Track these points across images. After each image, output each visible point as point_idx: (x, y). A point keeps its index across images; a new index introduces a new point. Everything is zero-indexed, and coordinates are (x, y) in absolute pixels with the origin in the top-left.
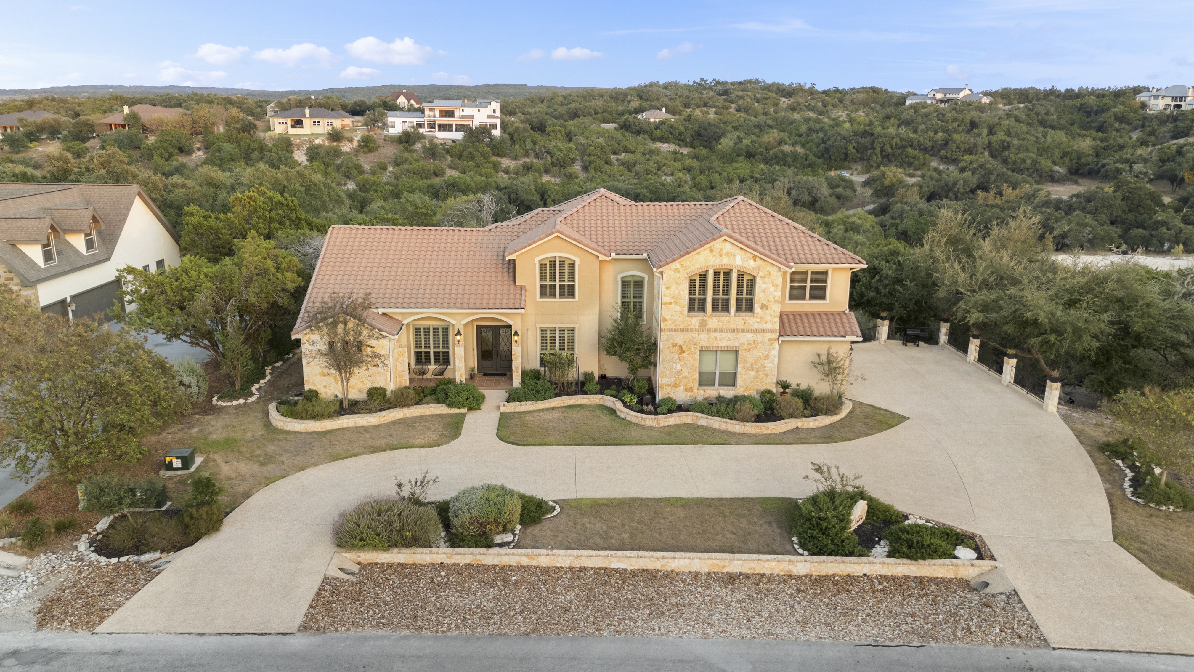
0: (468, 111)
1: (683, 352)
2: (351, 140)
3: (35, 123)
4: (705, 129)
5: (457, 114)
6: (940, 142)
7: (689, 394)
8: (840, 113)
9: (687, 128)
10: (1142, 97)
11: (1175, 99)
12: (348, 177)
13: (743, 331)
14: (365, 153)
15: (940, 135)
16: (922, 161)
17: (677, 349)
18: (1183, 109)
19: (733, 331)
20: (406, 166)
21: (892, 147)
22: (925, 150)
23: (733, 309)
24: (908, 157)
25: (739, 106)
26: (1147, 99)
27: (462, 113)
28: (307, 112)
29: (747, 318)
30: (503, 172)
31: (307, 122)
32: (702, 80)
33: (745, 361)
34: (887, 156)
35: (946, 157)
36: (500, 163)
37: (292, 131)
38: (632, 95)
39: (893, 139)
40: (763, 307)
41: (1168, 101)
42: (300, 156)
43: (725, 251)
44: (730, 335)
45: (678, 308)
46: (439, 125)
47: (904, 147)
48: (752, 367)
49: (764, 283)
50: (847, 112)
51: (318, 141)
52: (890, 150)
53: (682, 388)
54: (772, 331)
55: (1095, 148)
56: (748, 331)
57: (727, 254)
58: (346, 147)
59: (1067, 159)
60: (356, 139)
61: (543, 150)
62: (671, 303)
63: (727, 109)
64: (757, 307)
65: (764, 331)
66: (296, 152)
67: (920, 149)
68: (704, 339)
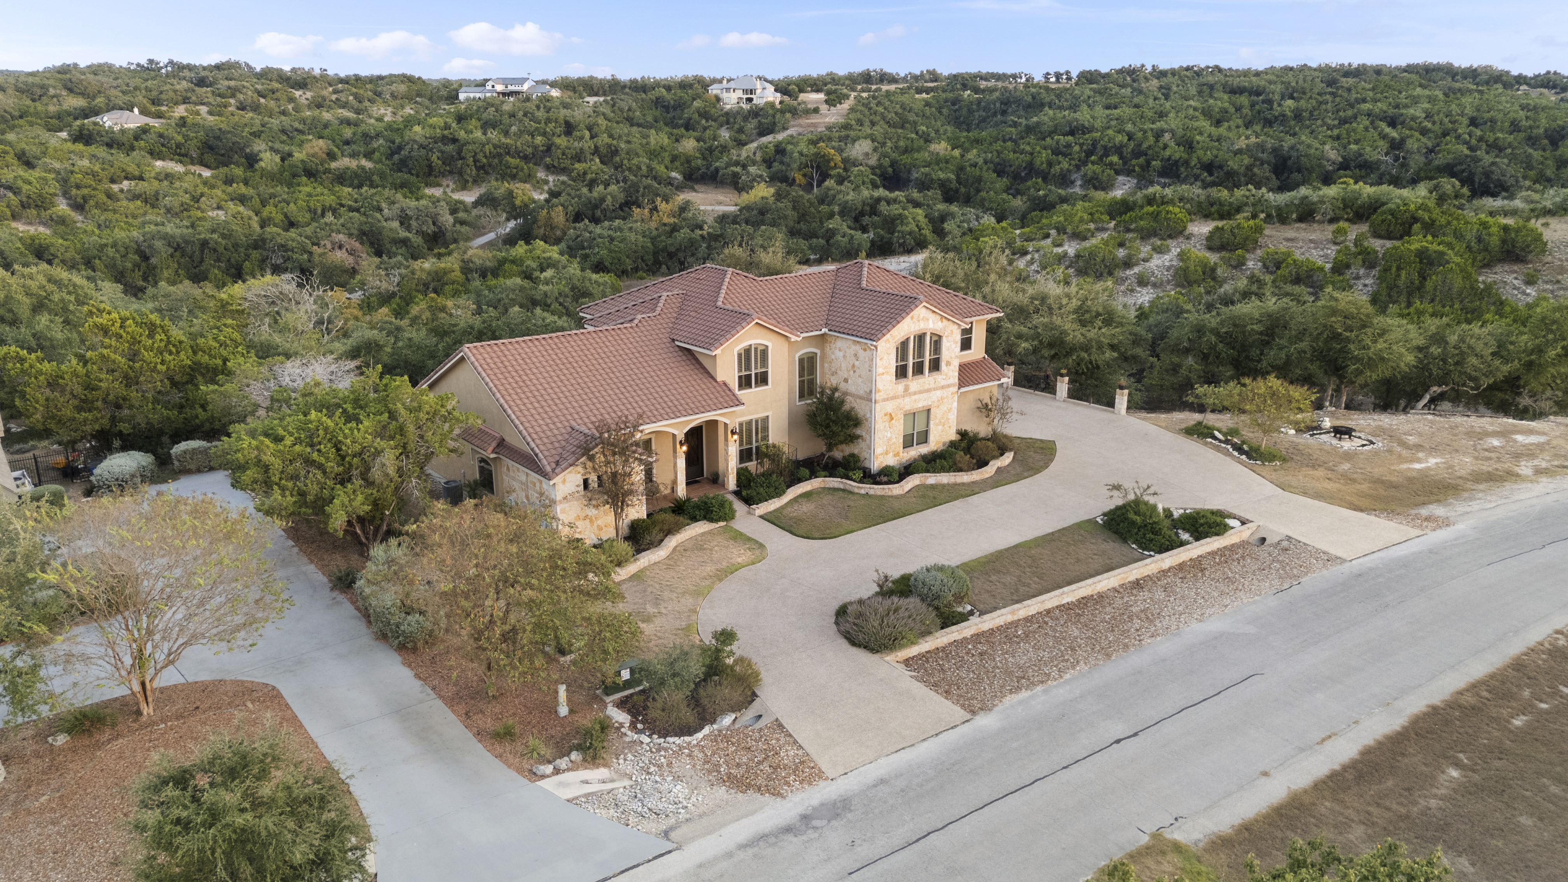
1: (893, 419)
4: (218, 138)
6: (541, 148)
7: (897, 458)
8: (382, 111)
9: (187, 138)
10: (714, 90)
11: (745, 91)
13: (933, 390)
15: (539, 140)
16: (526, 171)
17: (885, 418)
18: (754, 102)
19: (927, 391)
21: (486, 157)
22: (526, 158)
23: (926, 371)
24: (509, 167)
25: (241, 103)
26: (719, 92)
29: (937, 377)
32: (151, 61)
33: (935, 419)
34: (482, 167)
35: (554, 167)
38: (54, 88)
39: (484, 146)
40: (947, 363)
41: (739, 94)
43: (921, 317)
44: (925, 395)
45: (888, 378)
47: (499, 155)
48: (939, 422)
49: (947, 341)
50: (390, 109)
52: (484, 160)
53: (893, 453)
54: (953, 385)
55: (699, 150)
56: (936, 389)
59: (677, 164)
62: (883, 374)
63: (225, 107)
64: (943, 365)
65: (948, 386)
67: (520, 157)
68: (907, 404)
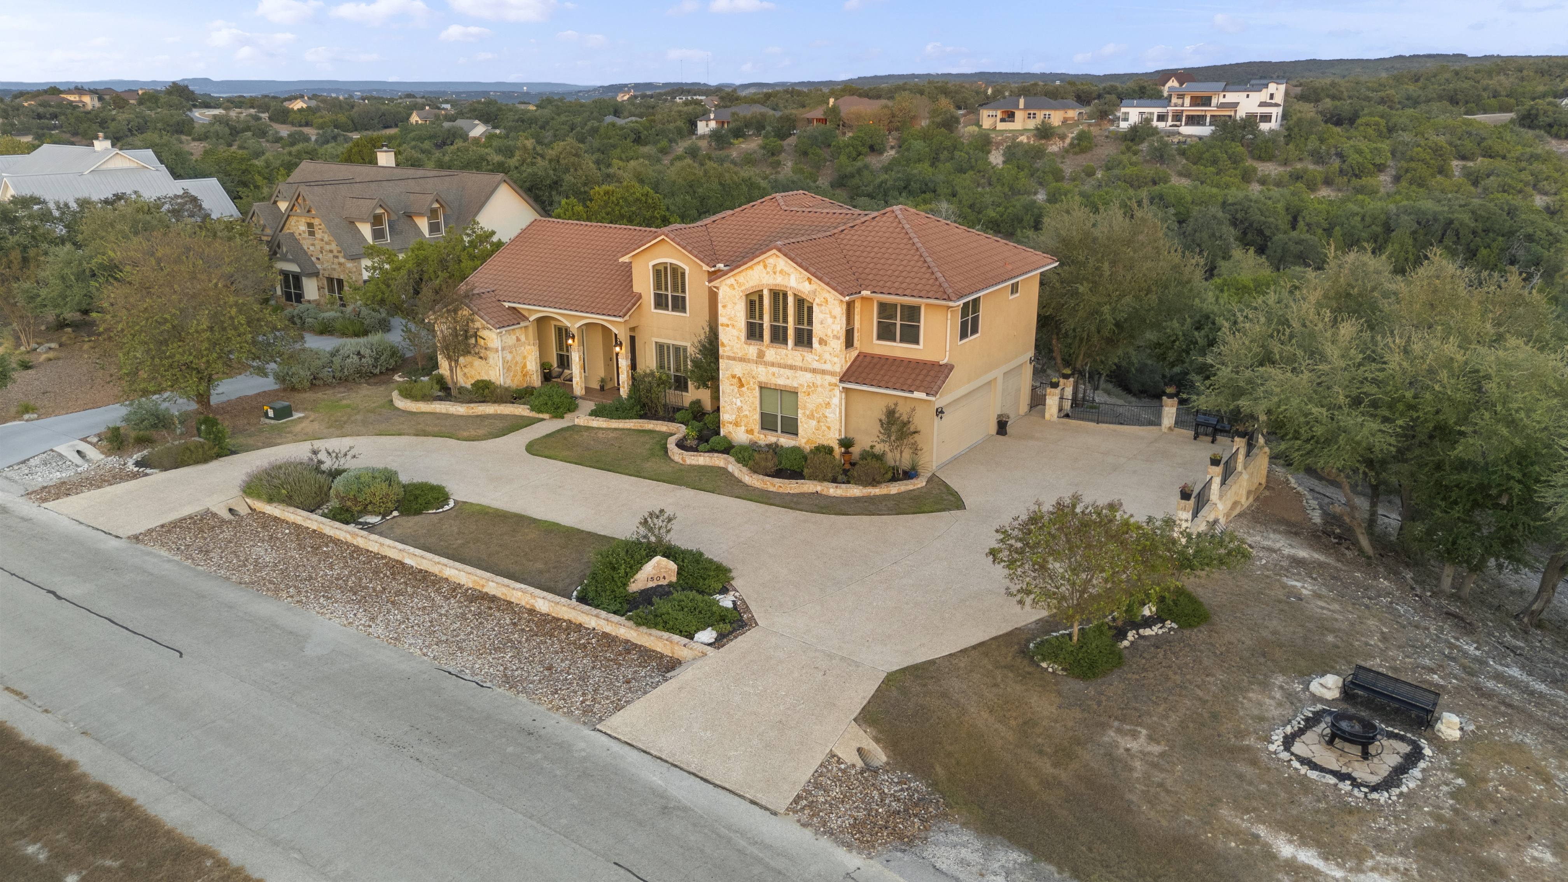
0: (1231, 97)
1: (742, 385)
2: (1063, 138)
3: (745, 117)
5: (1214, 101)
7: (750, 436)
12: (1041, 184)
13: (801, 369)
14: (1076, 154)
17: (736, 381)
19: (791, 367)
20: (1116, 172)
23: (790, 342)
27: (1222, 100)
28: (1022, 102)
29: (805, 354)
30: (1258, 181)
31: (1019, 115)
33: (805, 408)
36: (1255, 170)
37: (1001, 126)
40: (822, 342)
42: (996, 158)
43: (778, 269)
44: (788, 372)
45: (735, 332)
46: (1188, 117)
48: (813, 415)
49: (821, 312)
51: (1023, 139)
53: (743, 428)
54: (832, 374)
56: (806, 370)
57: (781, 272)
58: (1054, 147)
60: (1071, 135)
61: (1333, 151)
62: (728, 326)
64: (815, 341)
65: (823, 372)
66: (993, 152)
68: (763, 374)
